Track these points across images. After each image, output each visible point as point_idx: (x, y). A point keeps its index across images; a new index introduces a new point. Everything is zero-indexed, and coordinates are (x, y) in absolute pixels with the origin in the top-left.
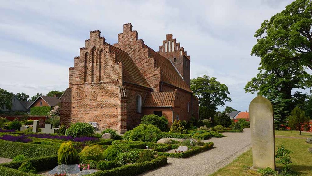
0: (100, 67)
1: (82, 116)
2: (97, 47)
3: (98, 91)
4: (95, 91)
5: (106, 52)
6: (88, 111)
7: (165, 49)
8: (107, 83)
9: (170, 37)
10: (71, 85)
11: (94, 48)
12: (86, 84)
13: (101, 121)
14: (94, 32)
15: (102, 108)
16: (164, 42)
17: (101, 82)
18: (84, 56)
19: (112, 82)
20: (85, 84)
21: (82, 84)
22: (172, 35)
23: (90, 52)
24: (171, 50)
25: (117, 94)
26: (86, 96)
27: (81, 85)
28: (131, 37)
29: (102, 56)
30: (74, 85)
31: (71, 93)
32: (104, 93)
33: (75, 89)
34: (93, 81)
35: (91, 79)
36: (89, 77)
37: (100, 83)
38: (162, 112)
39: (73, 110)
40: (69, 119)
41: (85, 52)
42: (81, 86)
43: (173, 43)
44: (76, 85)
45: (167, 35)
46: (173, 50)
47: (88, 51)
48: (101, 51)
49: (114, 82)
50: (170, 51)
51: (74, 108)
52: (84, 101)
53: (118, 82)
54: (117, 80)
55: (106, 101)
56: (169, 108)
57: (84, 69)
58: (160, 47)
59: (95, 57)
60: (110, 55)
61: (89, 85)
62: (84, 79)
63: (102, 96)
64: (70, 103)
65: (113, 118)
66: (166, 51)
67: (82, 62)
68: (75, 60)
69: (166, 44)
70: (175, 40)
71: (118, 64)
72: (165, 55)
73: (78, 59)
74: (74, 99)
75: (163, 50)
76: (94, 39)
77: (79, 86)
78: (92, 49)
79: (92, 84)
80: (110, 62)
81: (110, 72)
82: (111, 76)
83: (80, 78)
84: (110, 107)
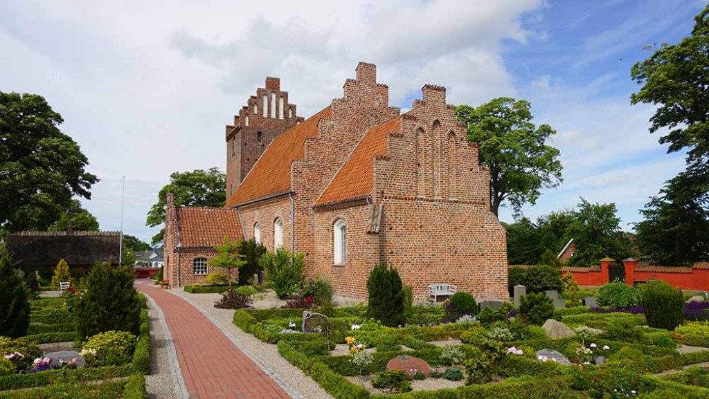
2: (442, 123)
3: (448, 218)
4: (442, 217)
5: (462, 140)
6: (427, 260)
7: (262, 110)
10: (382, 197)
11: (437, 124)
12: (421, 199)
13: (454, 280)
15: (456, 253)
16: (261, 92)
17: (452, 199)
18: (414, 136)
19: (473, 203)
20: (418, 200)
21: (412, 199)
22: (278, 81)
23: (428, 129)
24: (277, 116)
25: (482, 227)
26: (421, 227)
28: (378, 97)
29: (450, 144)
30: (390, 197)
31: (384, 217)
32: (460, 223)
33: (394, 207)
34: (434, 195)
35: (432, 190)
36: (425, 186)
37: (451, 202)
39: (390, 257)
41: (416, 127)
42: (410, 202)
43: (281, 101)
44: (396, 198)
45: (267, 79)
46: (281, 117)
48: (452, 134)
49: (476, 203)
51: (392, 253)
53: (484, 204)
54: (483, 200)
57: (415, 166)
60: (470, 148)
61: (428, 203)
62: (415, 189)
63: (456, 228)
67: (409, 148)
69: (265, 99)
70: (285, 95)
71: (484, 169)
72: (261, 122)
73: (398, 139)
74: (392, 233)
75: (258, 110)
76: (437, 104)
77: (404, 202)
78: (432, 123)
79: (433, 201)
80: (470, 162)
81: (470, 182)
82: (471, 191)
83: (406, 183)
84: (471, 252)
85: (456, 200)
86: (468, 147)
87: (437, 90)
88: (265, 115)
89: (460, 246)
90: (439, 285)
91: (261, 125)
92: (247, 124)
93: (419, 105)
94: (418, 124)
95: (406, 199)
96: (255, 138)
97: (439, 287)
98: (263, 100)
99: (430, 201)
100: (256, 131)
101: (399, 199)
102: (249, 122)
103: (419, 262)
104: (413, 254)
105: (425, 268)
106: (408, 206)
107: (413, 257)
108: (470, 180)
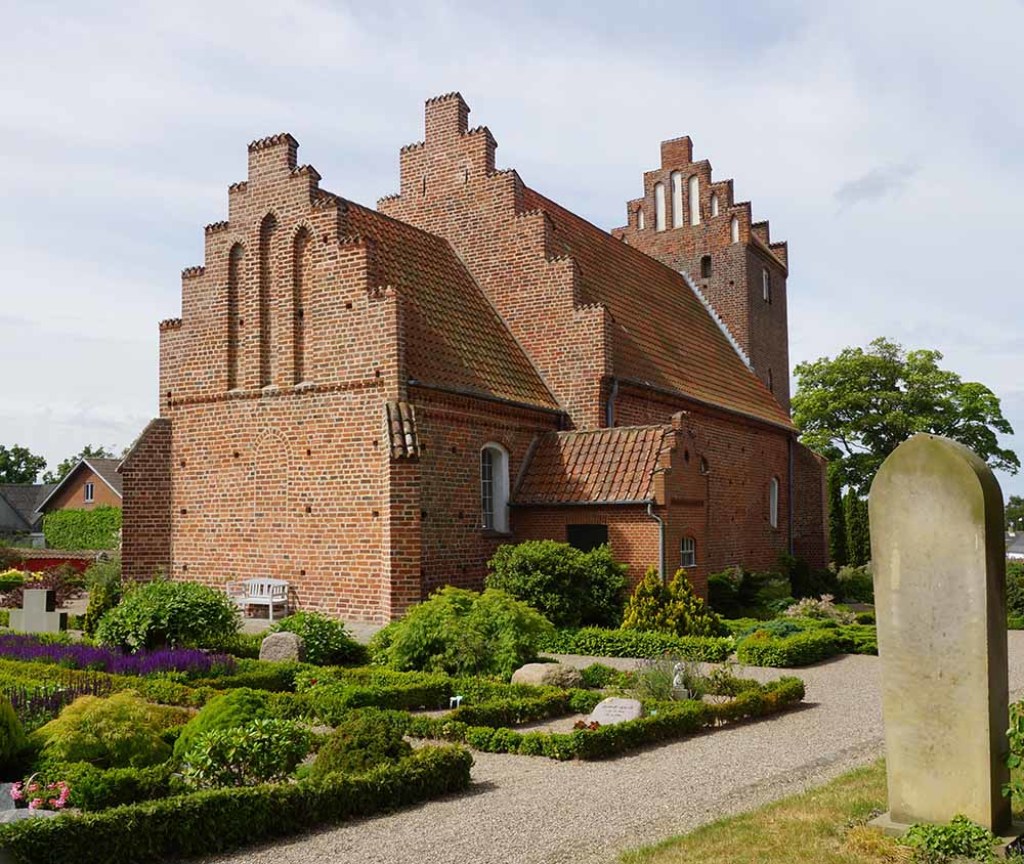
0: (299, 314)
1: (219, 550)
2: (280, 216)
3: (290, 430)
4: (277, 428)
5: (325, 240)
6: (245, 527)
7: (656, 216)
8: (332, 389)
9: (678, 153)
10: (170, 404)
11: (269, 223)
12: (237, 396)
13: (303, 573)
14: (266, 146)
15: (309, 510)
16: (651, 181)
17: (301, 385)
18: (225, 265)
19: (353, 386)
20: (231, 398)
21: (220, 399)
22: (688, 143)
23: (250, 241)
24: (688, 220)
25: (376, 443)
26: (237, 455)
27: (214, 400)
28: (460, 163)
29: (307, 257)
30: (182, 402)
31: (170, 442)
32: (319, 438)
33: (187, 420)
34: (268, 383)
35: (256, 372)
36: (248, 365)
37: (299, 392)
38: (606, 527)
39: (178, 520)
40: (161, 568)
41: (229, 246)
42: (215, 405)
43: (695, 184)
44: (193, 402)
45: (664, 146)
46: (696, 220)
47: (244, 239)
48: (302, 234)
49: (360, 386)
50: (679, 222)
51: (184, 512)
52: (229, 479)
53: (382, 383)
54: (378, 374)
55: (328, 476)
56: (644, 506)
57: (225, 327)
58: (628, 203)
59: (273, 264)
60: (344, 252)
61: (250, 402)
62: (224, 376)
63: (309, 452)
64: (168, 489)
65: (359, 557)
66: (662, 226)
67: (214, 293)
68: (187, 282)
69: (661, 191)
70: (706, 168)
71: (379, 296)
72: (653, 244)
73: (197, 280)
74: (186, 472)
75: (647, 219)
76: (268, 178)
79: (260, 396)
80: (344, 287)
81: (345, 336)
82: (347, 357)
83: (209, 367)
84: (344, 506)
86: (339, 253)
87: (268, 148)
89: (319, 493)
95: (208, 400)
98: (655, 197)
99: (255, 396)
101: (198, 401)
103: (231, 530)
104: (220, 513)
105: (242, 542)
106: (211, 414)
107: (219, 519)
108: (344, 331)
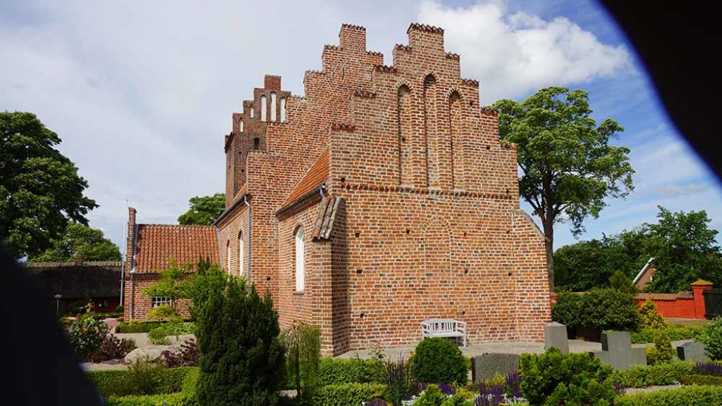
2: (439, 79)
3: (452, 218)
4: (443, 217)
5: (471, 104)
6: (418, 283)
7: (260, 113)
9: (275, 83)
10: (343, 187)
11: (426, 80)
13: (464, 313)
14: (427, 30)
15: (467, 272)
16: (259, 93)
18: (394, 97)
19: (493, 197)
21: (392, 189)
23: (416, 88)
24: (279, 119)
25: (509, 232)
26: (408, 232)
29: (454, 110)
30: (355, 187)
35: (423, 177)
41: (398, 84)
42: (388, 194)
43: (283, 102)
44: (366, 188)
47: (411, 84)
48: (452, 95)
49: (497, 197)
51: (359, 271)
52: (400, 250)
53: (510, 198)
54: (507, 192)
55: (479, 251)
57: (396, 140)
58: (245, 102)
60: (484, 115)
61: (419, 195)
63: (465, 234)
64: (346, 254)
67: (387, 113)
68: (359, 99)
69: (264, 100)
70: (288, 95)
71: (508, 147)
72: (259, 127)
73: (368, 100)
74: (360, 241)
75: (254, 112)
76: (430, 52)
77: (379, 193)
78: (421, 79)
79: (427, 193)
80: (485, 136)
81: (487, 166)
82: (489, 178)
83: (382, 166)
84: (491, 270)
85: (464, 191)
86: (481, 115)
87: (429, 31)
88: (264, 119)
89: (474, 261)
90: (440, 321)
91: (258, 130)
92: (242, 130)
93: (400, 52)
94: (400, 80)
95: (382, 189)
96: (252, 145)
97: (440, 326)
98: (260, 102)
99: (423, 192)
100: (252, 137)
101: (371, 189)
102: (244, 127)
103: (406, 286)
104: (395, 273)
105: (415, 294)
106: (386, 200)
107: (394, 278)
108: (486, 162)
